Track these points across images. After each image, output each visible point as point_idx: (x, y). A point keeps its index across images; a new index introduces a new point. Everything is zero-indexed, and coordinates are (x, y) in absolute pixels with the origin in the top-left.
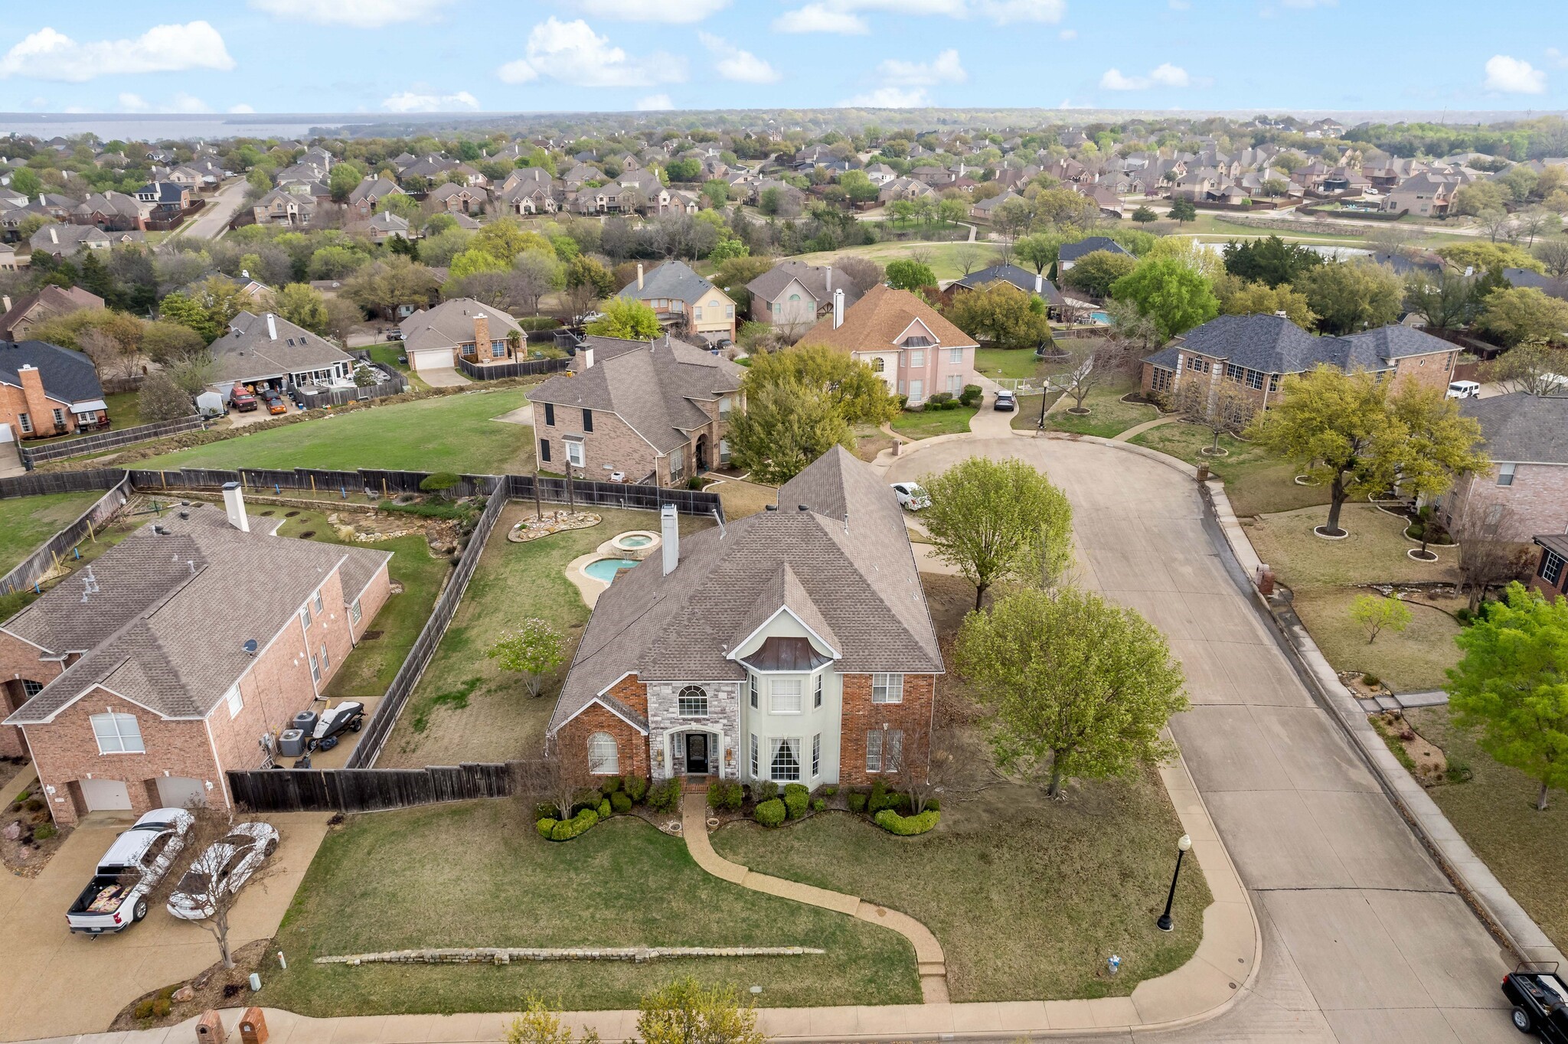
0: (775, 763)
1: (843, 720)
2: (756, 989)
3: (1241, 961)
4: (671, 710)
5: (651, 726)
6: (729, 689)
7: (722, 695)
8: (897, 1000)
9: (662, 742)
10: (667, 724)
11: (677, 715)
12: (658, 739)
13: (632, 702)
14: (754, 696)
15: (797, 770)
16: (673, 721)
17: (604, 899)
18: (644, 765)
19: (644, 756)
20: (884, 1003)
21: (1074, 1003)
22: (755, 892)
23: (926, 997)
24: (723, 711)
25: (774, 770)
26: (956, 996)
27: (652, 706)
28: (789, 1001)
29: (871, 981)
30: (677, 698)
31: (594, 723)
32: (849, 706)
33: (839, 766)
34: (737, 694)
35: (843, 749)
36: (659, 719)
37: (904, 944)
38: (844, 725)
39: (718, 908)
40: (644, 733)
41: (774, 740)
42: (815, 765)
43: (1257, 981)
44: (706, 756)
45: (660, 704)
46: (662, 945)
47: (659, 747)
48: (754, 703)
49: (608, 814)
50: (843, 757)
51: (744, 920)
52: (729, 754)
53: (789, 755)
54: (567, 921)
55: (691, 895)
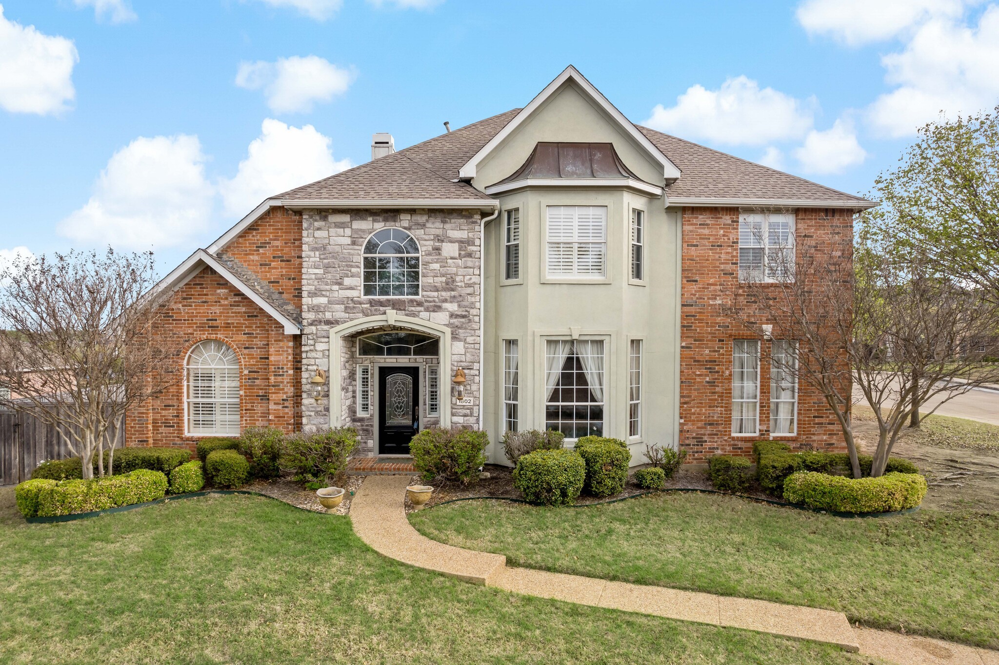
0: (554, 397)
1: (685, 316)
4: (347, 281)
5: (308, 316)
6: (462, 235)
7: (450, 250)
9: (326, 354)
10: (339, 312)
11: (359, 293)
12: (320, 347)
13: (274, 275)
14: (512, 252)
15: (597, 414)
16: (350, 305)
18: (290, 411)
19: (290, 390)
24: (450, 285)
25: (552, 414)
27: (311, 273)
30: (359, 256)
31: (197, 320)
32: (694, 287)
33: (678, 420)
34: (479, 247)
35: (686, 382)
36: (323, 300)
38: (686, 328)
40: (291, 329)
41: (552, 343)
42: (633, 411)
44: (415, 419)
45: (327, 267)
47: (323, 365)
48: (512, 270)
49: (193, 487)
50: (685, 401)
52: (459, 380)
53: (582, 379)
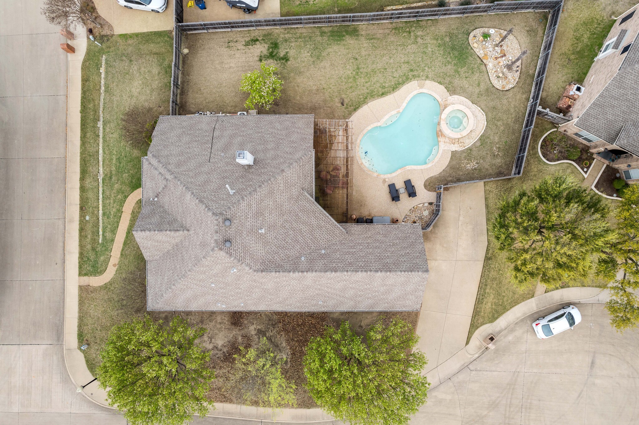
2: (87, 218)
3: (92, 394)
8: (80, 267)
17: (119, 158)
20: (79, 263)
21: (76, 329)
22: (120, 217)
23: (82, 278)
26: (82, 288)
28: (81, 230)
29: (88, 259)
37: (101, 272)
39: (114, 202)
43: (84, 396)
46: (103, 183)
51: (110, 213)
54: (112, 145)
55: (120, 191)
